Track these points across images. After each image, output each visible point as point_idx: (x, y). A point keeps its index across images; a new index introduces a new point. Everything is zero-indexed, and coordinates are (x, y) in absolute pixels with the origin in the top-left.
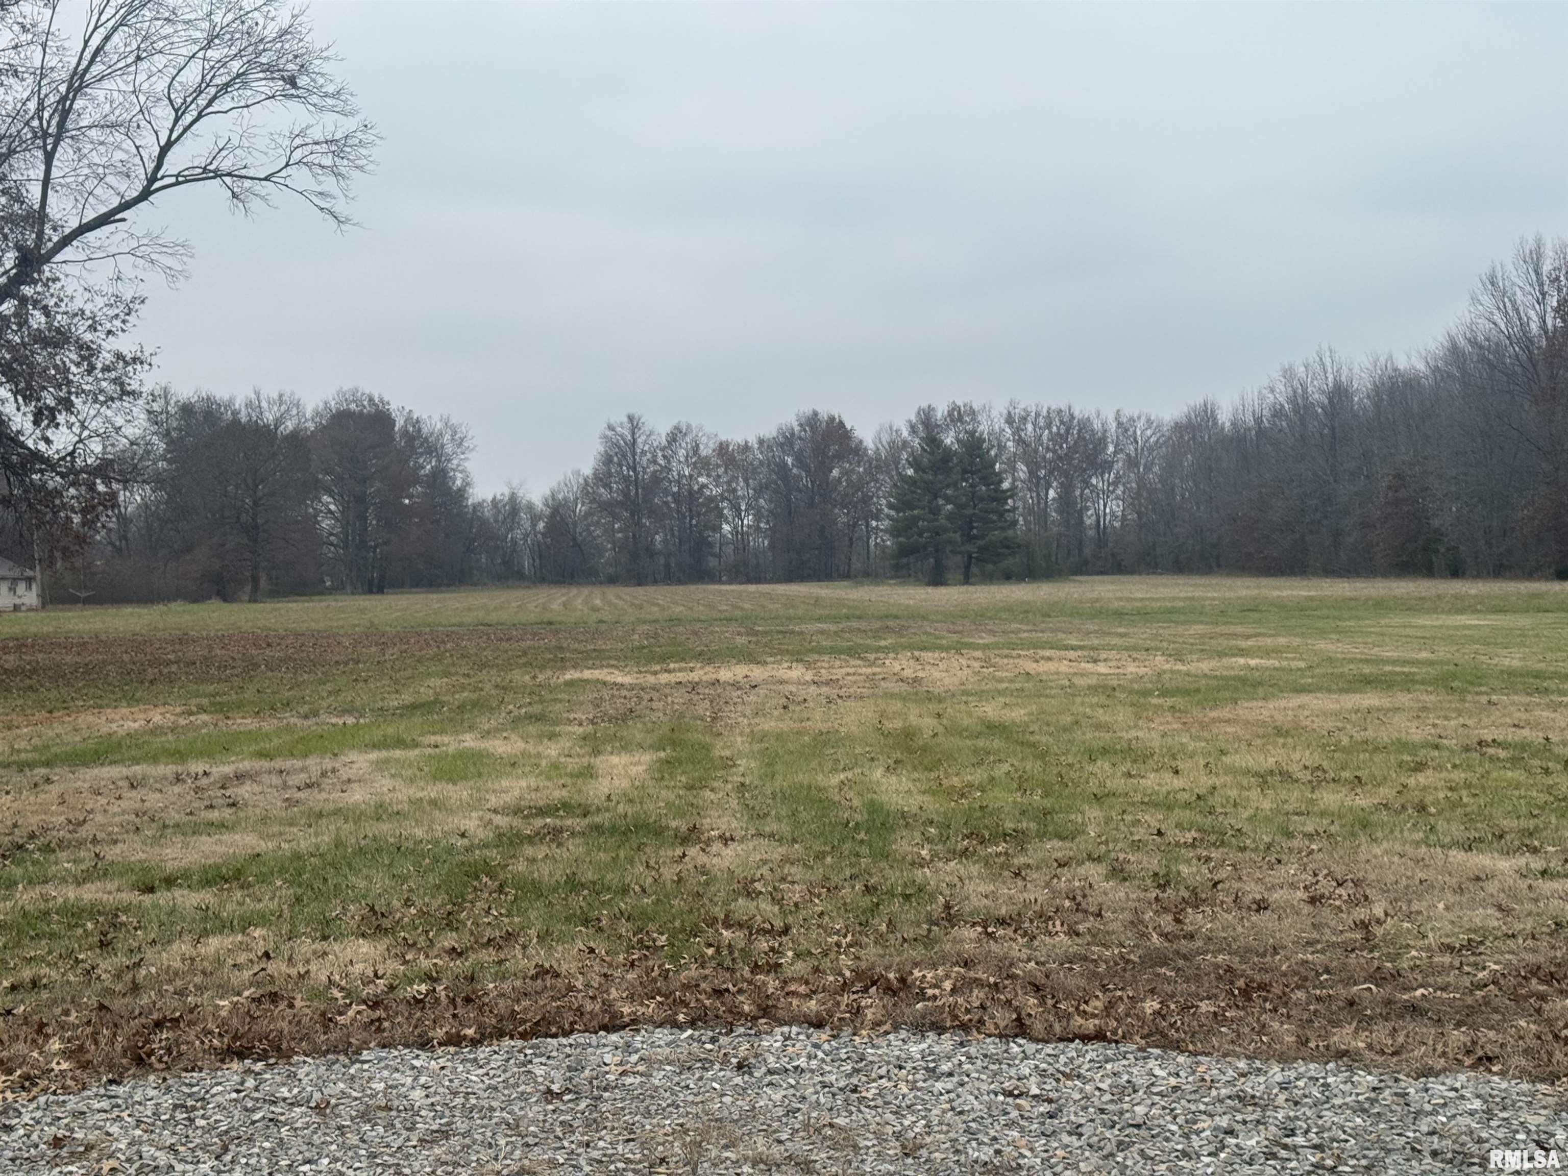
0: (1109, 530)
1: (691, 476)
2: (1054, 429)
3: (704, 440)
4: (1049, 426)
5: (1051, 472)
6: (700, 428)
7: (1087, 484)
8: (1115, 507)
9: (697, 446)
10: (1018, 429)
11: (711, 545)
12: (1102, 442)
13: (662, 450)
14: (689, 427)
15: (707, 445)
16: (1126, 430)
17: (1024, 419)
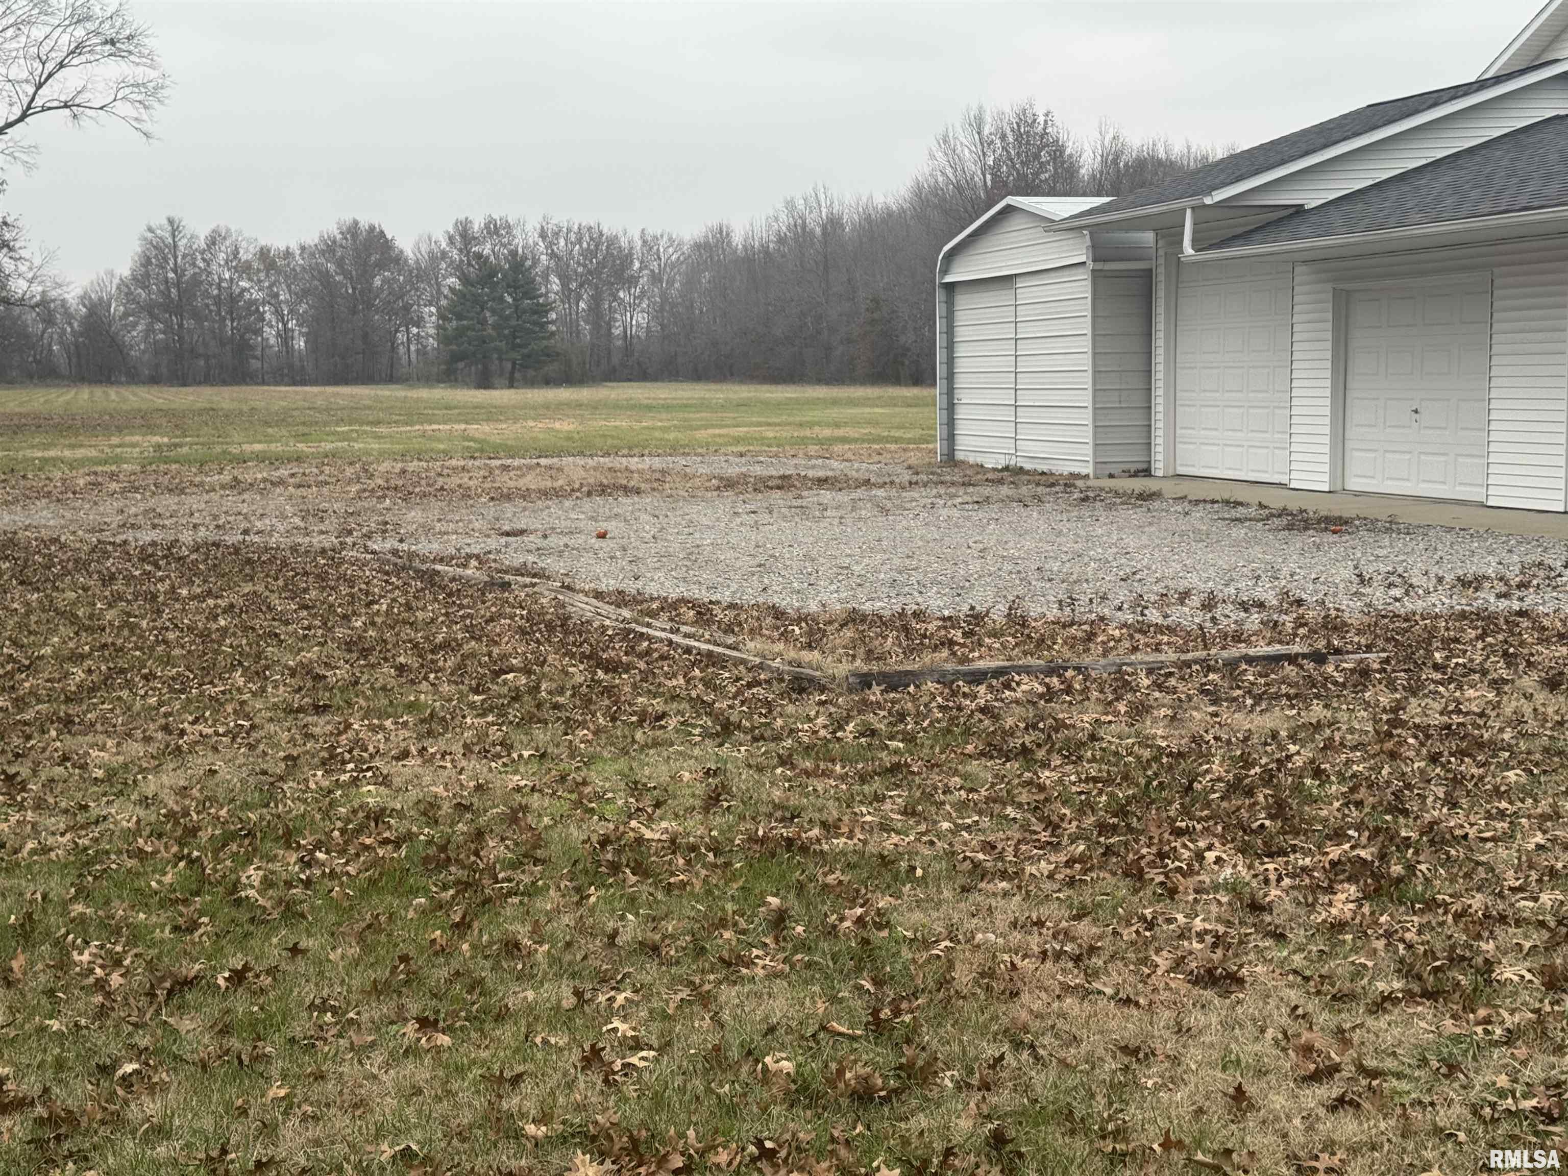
0: (635, 341)
1: (231, 279)
2: (585, 245)
3: (244, 244)
4: (579, 241)
5: (581, 286)
6: (240, 233)
7: (615, 298)
8: (640, 319)
9: (237, 249)
10: (551, 244)
11: (252, 348)
12: (627, 259)
13: (202, 252)
14: (228, 230)
15: (247, 251)
16: (651, 248)
17: (556, 234)
